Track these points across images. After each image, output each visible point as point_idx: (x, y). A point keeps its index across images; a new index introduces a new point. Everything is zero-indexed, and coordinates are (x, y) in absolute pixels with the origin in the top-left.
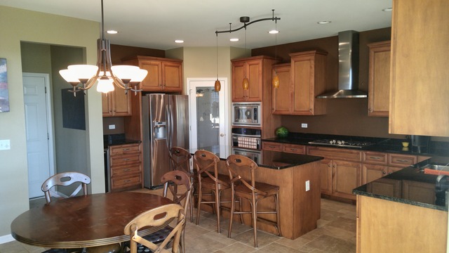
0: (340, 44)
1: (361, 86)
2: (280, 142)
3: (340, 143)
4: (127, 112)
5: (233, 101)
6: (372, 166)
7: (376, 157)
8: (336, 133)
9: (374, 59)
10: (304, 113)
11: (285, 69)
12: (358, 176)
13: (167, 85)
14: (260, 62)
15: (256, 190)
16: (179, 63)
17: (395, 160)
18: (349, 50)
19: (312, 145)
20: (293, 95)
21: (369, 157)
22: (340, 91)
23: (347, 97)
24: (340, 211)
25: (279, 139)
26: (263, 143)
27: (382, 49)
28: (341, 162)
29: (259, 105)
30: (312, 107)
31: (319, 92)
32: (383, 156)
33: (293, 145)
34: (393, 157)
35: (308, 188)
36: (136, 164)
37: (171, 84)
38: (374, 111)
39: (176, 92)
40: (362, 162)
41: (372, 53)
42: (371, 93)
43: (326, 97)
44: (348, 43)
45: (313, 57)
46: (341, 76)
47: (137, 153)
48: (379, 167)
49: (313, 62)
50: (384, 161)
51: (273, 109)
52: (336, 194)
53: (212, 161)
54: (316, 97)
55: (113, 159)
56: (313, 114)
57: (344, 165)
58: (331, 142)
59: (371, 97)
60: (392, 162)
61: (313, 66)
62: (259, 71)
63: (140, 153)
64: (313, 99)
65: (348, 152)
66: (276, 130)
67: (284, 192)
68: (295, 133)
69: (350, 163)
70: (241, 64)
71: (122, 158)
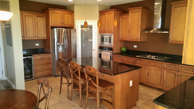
0: (156, 4)
1: (166, 26)
2: (122, 55)
3: (152, 57)
4: (44, 37)
5: (100, 33)
6: (169, 71)
7: (172, 66)
8: (151, 51)
9: (174, 11)
10: (134, 40)
11: (126, 16)
12: (161, 75)
13: (65, 24)
14: (113, 12)
15: (99, 87)
16: (72, 12)
17: (182, 68)
18: (160, 8)
19: (138, 57)
20: (129, 31)
21: (168, 66)
22: (154, 29)
23: (158, 32)
24: (150, 94)
25: (122, 53)
26: (113, 55)
27: (179, 5)
28: (153, 68)
29: (112, 35)
30: (139, 37)
31: (143, 29)
32: (176, 66)
33: (128, 57)
34: (181, 67)
35: (131, 85)
36: (48, 64)
37: (67, 23)
38: (172, 41)
39: (70, 28)
40: (164, 68)
41: (173, 7)
42: (171, 31)
43: (147, 32)
44: (160, 3)
45: (140, 10)
46: (155, 21)
47: (48, 58)
48: (173, 72)
49: (140, 13)
50: (176, 68)
51: (119, 37)
52: (149, 84)
53: (76, 68)
54: (141, 32)
55: (35, 62)
56: (139, 41)
57: (154, 69)
58: (148, 56)
59: (171, 33)
60: (181, 69)
61: (140, 15)
62: (113, 17)
63: (50, 58)
64: (140, 33)
65: (156, 63)
66: (121, 48)
67: (117, 87)
68: (130, 50)
69: (157, 68)
70: (104, 14)
71: (40, 61)
